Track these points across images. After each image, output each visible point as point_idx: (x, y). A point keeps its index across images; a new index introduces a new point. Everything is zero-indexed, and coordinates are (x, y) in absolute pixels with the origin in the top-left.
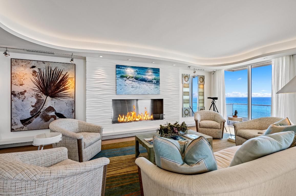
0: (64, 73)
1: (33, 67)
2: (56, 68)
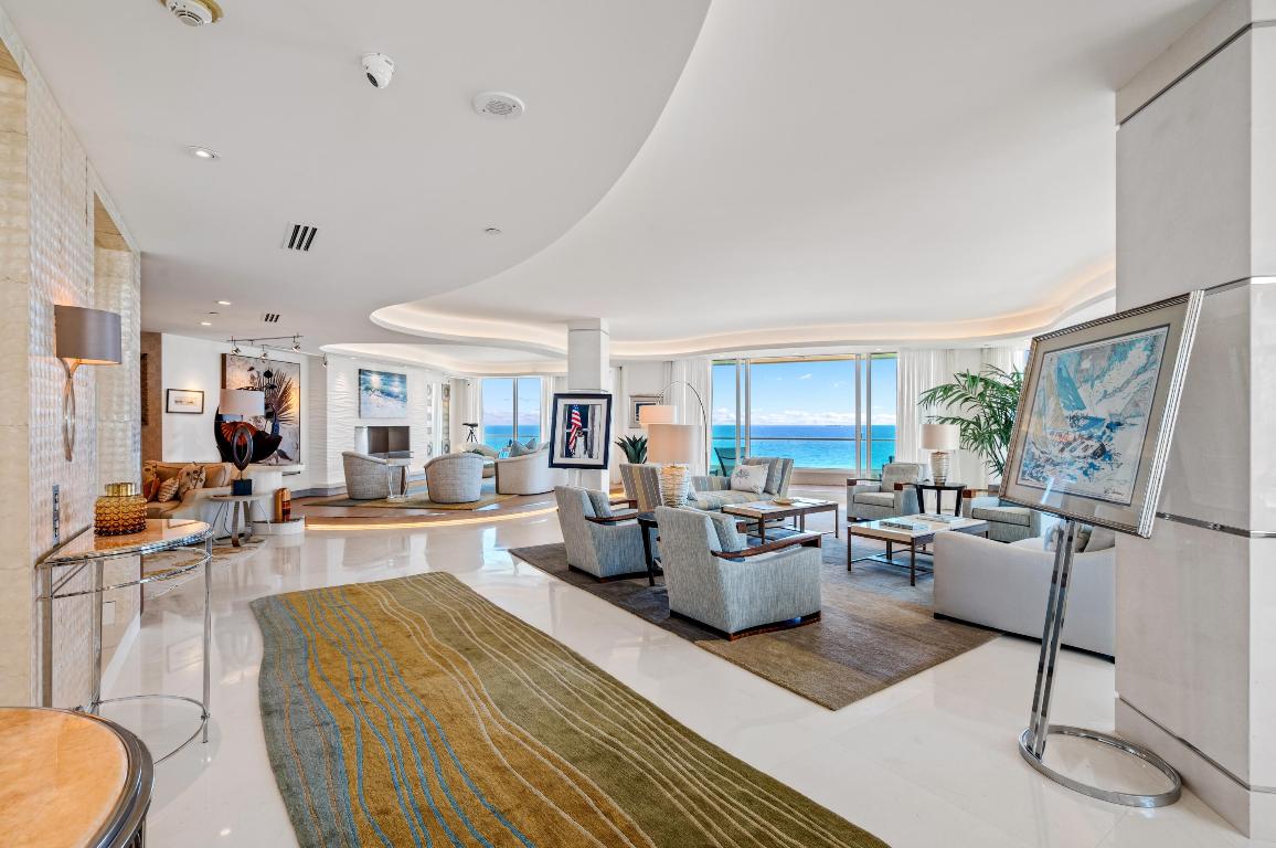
0: (287, 380)
1: (252, 369)
2: (278, 371)
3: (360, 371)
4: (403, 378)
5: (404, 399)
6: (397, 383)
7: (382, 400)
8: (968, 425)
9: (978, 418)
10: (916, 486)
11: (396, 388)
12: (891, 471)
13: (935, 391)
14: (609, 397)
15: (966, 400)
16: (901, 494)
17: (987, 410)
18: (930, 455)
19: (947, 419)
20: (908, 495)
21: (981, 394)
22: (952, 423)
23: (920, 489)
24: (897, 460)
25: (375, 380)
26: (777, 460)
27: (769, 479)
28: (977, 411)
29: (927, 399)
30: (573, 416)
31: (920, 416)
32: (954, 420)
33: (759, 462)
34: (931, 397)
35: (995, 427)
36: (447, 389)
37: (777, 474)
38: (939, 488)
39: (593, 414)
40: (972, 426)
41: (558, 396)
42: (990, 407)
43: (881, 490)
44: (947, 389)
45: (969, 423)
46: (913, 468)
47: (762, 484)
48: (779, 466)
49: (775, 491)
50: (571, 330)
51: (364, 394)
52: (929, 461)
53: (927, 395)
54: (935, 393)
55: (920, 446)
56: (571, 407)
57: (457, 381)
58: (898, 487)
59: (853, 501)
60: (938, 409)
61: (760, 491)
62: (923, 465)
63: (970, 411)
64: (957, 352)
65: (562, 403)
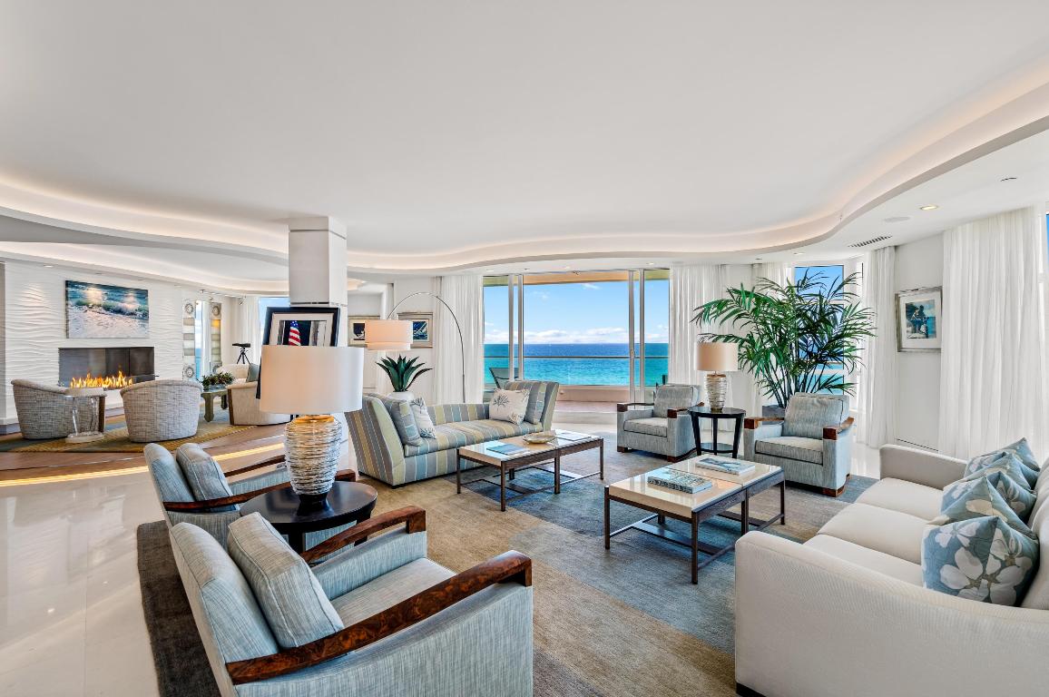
3: (68, 284)
4: (142, 294)
5: (145, 316)
6: (131, 299)
7: (106, 318)
8: (742, 343)
9: (751, 337)
10: (691, 413)
11: (130, 303)
12: (663, 394)
13: (708, 306)
14: (335, 311)
15: (739, 317)
16: (676, 421)
17: (761, 327)
18: (705, 378)
19: (720, 336)
20: (683, 422)
21: (754, 310)
22: (725, 341)
23: (696, 417)
24: (671, 381)
25: (94, 295)
26: (538, 384)
27: (530, 406)
28: (751, 328)
29: (700, 315)
30: (291, 334)
31: (693, 334)
32: (728, 338)
33: (520, 387)
34: (703, 314)
35: (768, 346)
36: (218, 308)
37: (540, 401)
38: (716, 415)
39: (316, 332)
40: (746, 343)
41: (272, 311)
42: (764, 323)
43: (653, 415)
44: (720, 304)
45: (743, 341)
46: (687, 390)
47: (522, 412)
48: (542, 391)
49: (536, 420)
50: (292, 231)
51: (74, 311)
52: (705, 384)
53: (699, 311)
54: (709, 309)
55: (695, 367)
56: (289, 324)
57: (232, 299)
58: (672, 414)
59: (623, 429)
60: (711, 327)
61: (519, 420)
62: (698, 387)
63: (744, 328)
64: (728, 268)
65: (277, 318)
